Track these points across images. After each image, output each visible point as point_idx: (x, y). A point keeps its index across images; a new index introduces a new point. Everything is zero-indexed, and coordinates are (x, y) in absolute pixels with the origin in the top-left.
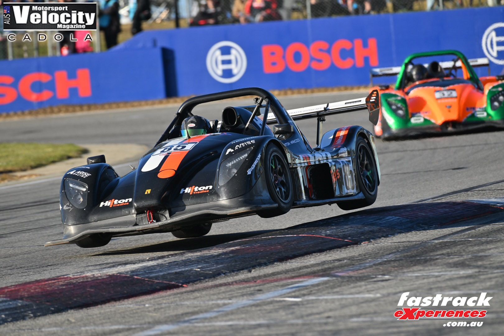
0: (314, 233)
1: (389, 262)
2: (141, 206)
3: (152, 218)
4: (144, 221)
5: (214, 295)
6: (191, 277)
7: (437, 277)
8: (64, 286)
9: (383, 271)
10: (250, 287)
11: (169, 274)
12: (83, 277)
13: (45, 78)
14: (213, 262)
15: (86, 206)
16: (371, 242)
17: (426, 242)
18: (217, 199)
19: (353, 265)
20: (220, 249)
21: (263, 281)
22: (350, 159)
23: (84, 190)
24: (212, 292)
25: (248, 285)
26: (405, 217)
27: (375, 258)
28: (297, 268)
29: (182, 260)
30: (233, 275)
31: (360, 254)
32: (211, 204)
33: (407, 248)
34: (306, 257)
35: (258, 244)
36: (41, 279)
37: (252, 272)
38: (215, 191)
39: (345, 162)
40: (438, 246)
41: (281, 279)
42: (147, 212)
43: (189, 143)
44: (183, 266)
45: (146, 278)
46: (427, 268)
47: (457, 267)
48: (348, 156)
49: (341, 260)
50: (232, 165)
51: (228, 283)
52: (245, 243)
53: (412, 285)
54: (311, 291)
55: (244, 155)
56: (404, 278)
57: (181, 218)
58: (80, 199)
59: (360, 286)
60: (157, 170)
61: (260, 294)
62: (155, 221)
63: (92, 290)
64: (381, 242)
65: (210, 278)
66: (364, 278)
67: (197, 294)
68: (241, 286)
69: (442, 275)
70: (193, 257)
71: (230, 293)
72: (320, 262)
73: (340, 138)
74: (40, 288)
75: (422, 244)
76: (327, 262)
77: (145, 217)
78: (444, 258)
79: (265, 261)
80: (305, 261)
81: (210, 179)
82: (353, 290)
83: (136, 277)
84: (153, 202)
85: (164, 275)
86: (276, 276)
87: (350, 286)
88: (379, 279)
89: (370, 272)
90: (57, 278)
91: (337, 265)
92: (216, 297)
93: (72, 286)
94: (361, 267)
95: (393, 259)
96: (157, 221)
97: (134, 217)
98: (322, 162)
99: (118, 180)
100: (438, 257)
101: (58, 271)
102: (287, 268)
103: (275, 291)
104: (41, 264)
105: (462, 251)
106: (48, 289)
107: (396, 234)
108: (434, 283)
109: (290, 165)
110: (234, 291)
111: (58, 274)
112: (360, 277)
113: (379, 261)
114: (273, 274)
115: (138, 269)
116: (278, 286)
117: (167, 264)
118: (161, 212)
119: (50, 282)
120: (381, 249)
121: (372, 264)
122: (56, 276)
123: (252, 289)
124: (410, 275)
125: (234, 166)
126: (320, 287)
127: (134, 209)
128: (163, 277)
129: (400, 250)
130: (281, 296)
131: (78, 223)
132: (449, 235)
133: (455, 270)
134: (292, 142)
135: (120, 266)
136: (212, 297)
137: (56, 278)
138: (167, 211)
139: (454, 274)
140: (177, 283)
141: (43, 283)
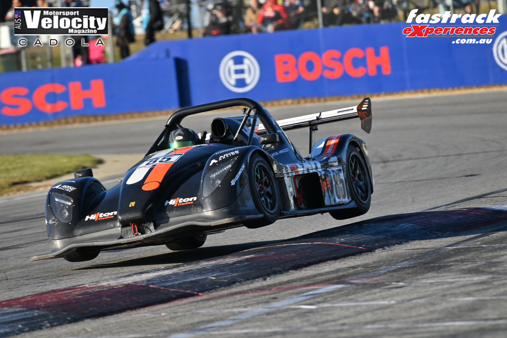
0: (328, 240)
1: (403, 269)
2: (125, 219)
3: (137, 231)
4: (129, 233)
5: (229, 303)
6: (206, 285)
7: (451, 283)
8: (80, 296)
9: (397, 278)
10: (265, 295)
11: (184, 282)
12: (99, 287)
13: (59, 89)
14: (229, 271)
15: (71, 219)
16: (385, 249)
17: (440, 249)
18: (201, 210)
19: (368, 272)
20: (235, 258)
21: (278, 289)
22: (341, 168)
23: (70, 204)
24: (227, 300)
25: (263, 293)
26: (418, 224)
27: (389, 265)
28: (312, 275)
29: (197, 269)
30: (248, 283)
31: (374, 262)
32: (195, 215)
33: (420, 255)
34: (320, 265)
35: (273, 252)
36: (57, 289)
37: (267, 280)
38: (199, 203)
39: (336, 171)
40: (452, 253)
41: (296, 287)
42: (132, 224)
43: (175, 155)
44: (198, 274)
45: (162, 287)
46: (441, 275)
47: (471, 274)
48: (338, 165)
49: (355, 267)
50: (217, 176)
51: (243, 291)
52: (260, 251)
53: (426, 291)
54: (326, 298)
55: (228, 166)
56: (418, 285)
57: (165, 230)
58: (65, 213)
59: (375, 293)
60: (142, 183)
61: (275, 301)
62: (140, 234)
63: (108, 299)
64: (395, 249)
65: (225, 286)
66: (379, 285)
67: (212, 303)
68: (257, 294)
69: (456, 281)
70: (208, 266)
71: (245, 301)
72: (334, 270)
73: (330, 146)
74: (57, 298)
75: (436, 251)
76: (341, 269)
77: (130, 230)
78: (458, 265)
79: (279, 269)
80: (320, 269)
81: (194, 191)
82: (368, 297)
83: (151, 286)
84: (137, 215)
85: (179, 284)
86: (291, 284)
87: (365, 293)
88: (393, 286)
89: (384, 279)
90: (74, 288)
91: (352, 272)
92: (231, 305)
93: (88, 296)
94: (375, 274)
95: (407, 266)
96: (142, 234)
97: (119, 230)
98: (311, 171)
99: (105, 193)
100: (451, 264)
101: (74, 281)
102: (302, 276)
103: (290, 298)
104: (57, 274)
105: (476, 257)
106: (64, 298)
107: (410, 241)
108: (448, 289)
109: (276, 175)
110: (249, 299)
111: (74, 284)
112: (375, 284)
113: (393, 268)
114: (288, 282)
115: (154, 278)
116: (292, 294)
117: (182, 273)
118: (145, 225)
119: (66, 292)
120: (395, 256)
121: (386, 271)
122: (72, 285)
123: (267, 297)
124: (424, 281)
125: (218, 177)
126: (335, 295)
127: (119, 222)
128: (179, 286)
129: (414, 257)
130: (296, 304)
131: (63, 237)
132: (463, 241)
133: (469, 277)
134: (281, 152)
135: (136, 275)
136: (228, 305)
137: (72, 288)
138: (152, 224)
139: (468, 281)
140: (192, 291)
141: (59, 293)
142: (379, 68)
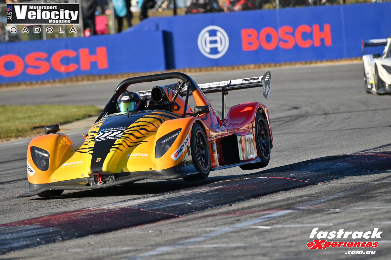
0: (281, 175)
1: (339, 198)
6: (185, 209)
7: (377, 210)
8: (86, 216)
9: (334, 205)
10: (231, 218)
11: (168, 207)
12: (101, 210)
13: (71, 54)
14: (202, 198)
16: (325, 183)
17: (368, 183)
19: (311, 200)
20: (207, 188)
21: (241, 213)
25: (229, 216)
26: (352, 163)
27: (328, 195)
28: (268, 203)
29: (178, 197)
30: (217, 208)
31: (316, 192)
33: (353, 188)
34: (274, 194)
35: (238, 184)
37: (233, 206)
40: (378, 186)
41: (255, 212)
44: (178, 201)
45: (150, 210)
49: (302, 196)
51: (213, 214)
52: (227, 183)
53: (358, 216)
54: (279, 221)
56: (351, 211)
59: (317, 217)
61: (238, 223)
63: (108, 220)
64: (333, 183)
65: (200, 210)
66: (320, 211)
67: (189, 223)
68: (224, 217)
69: (381, 209)
70: (187, 194)
71: (215, 222)
72: (285, 198)
74: (67, 218)
75: (365, 184)
76: (291, 198)
78: (382, 196)
79: (242, 197)
80: (274, 197)
82: (311, 220)
83: (142, 209)
85: (164, 208)
86: (251, 209)
87: (309, 217)
88: (331, 212)
89: (325, 206)
91: (299, 201)
92: (204, 225)
93: (92, 216)
94: (317, 202)
95: (342, 196)
100: (377, 195)
102: (260, 203)
106: (73, 218)
108: (374, 215)
110: (218, 221)
111: (81, 207)
112: (317, 210)
113: (331, 197)
116: (252, 217)
117: (166, 199)
119: (75, 213)
120: (333, 188)
121: (326, 200)
124: (355, 208)
126: (285, 218)
129: (348, 189)
130: (255, 225)
135: (130, 201)
136: (201, 225)
137: (79, 210)
139: (390, 208)
140: (173, 214)
141: (70, 214)
142: (322, 40)
